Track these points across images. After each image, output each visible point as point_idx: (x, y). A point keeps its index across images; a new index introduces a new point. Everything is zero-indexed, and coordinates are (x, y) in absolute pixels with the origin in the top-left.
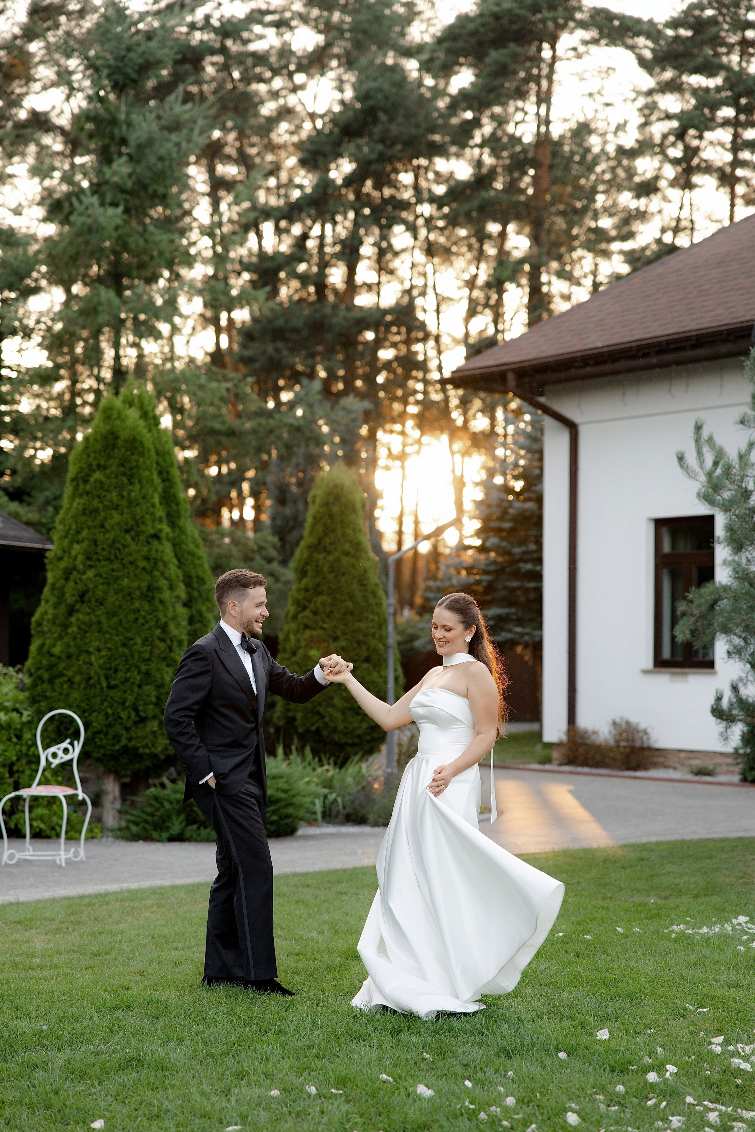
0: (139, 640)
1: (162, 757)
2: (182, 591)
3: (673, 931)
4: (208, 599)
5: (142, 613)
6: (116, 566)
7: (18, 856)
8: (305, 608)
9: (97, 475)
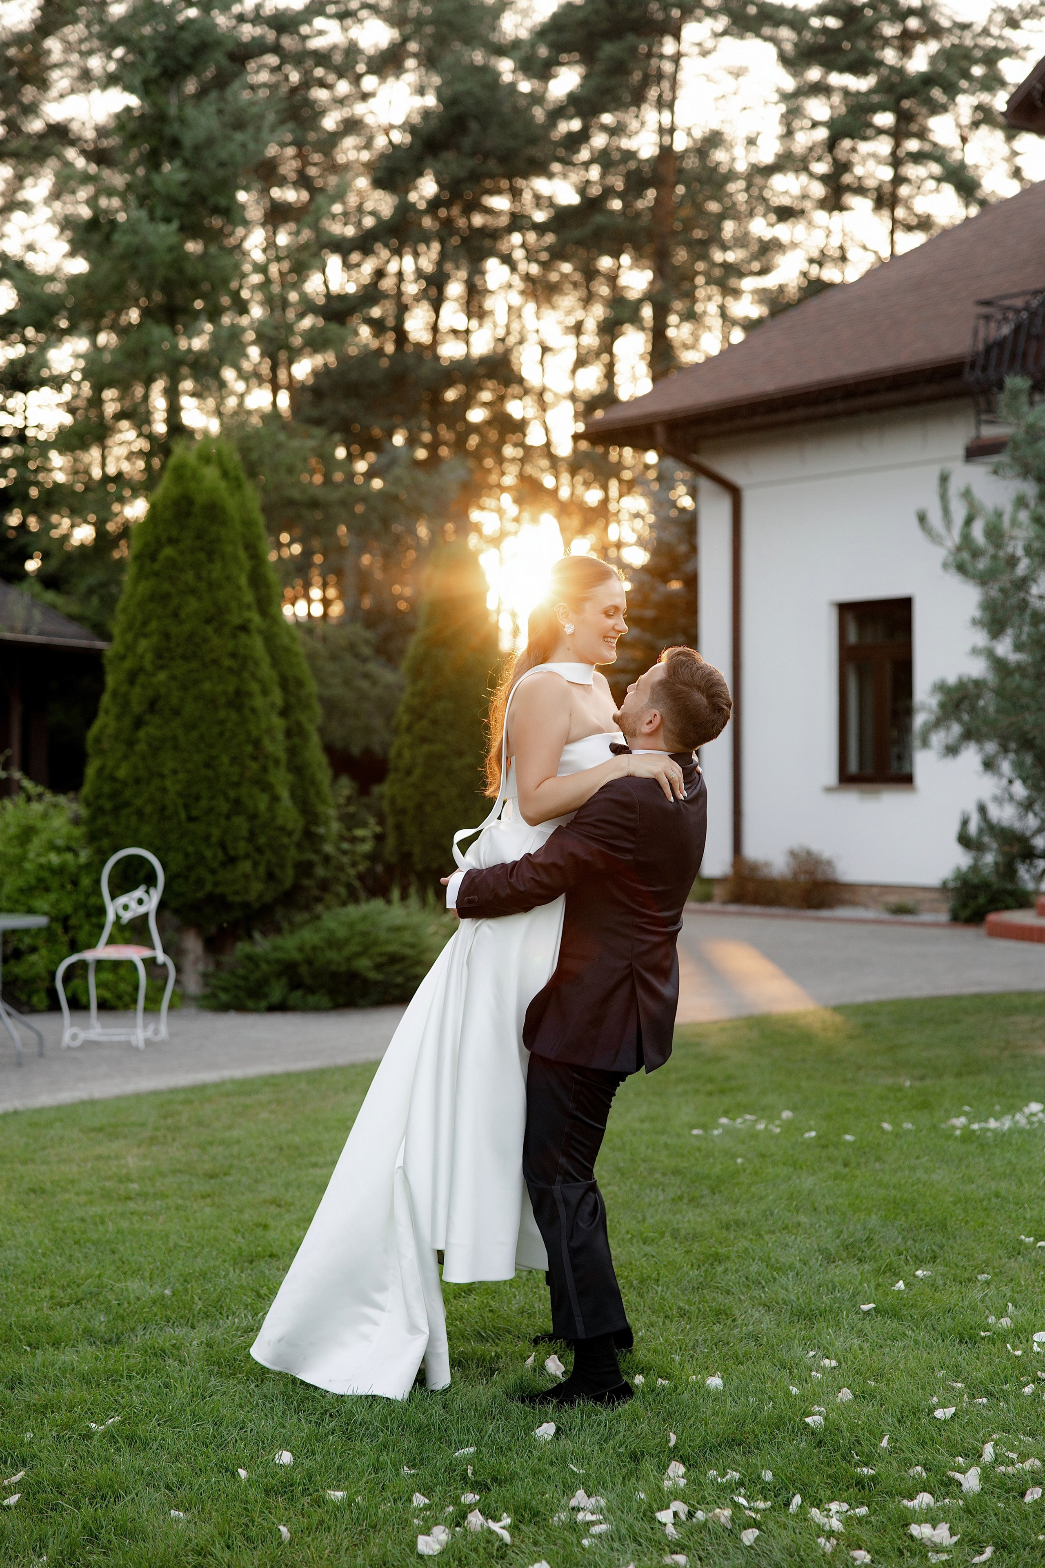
0: (225, 759)
1: (256, 906)
2: (277, 697)
3: (954, 1128)
4: (307, 707)
5: (229, 725)
6: (194, 665)
7: (83, 1035)
8: (421, 717)
9: (168, 551)
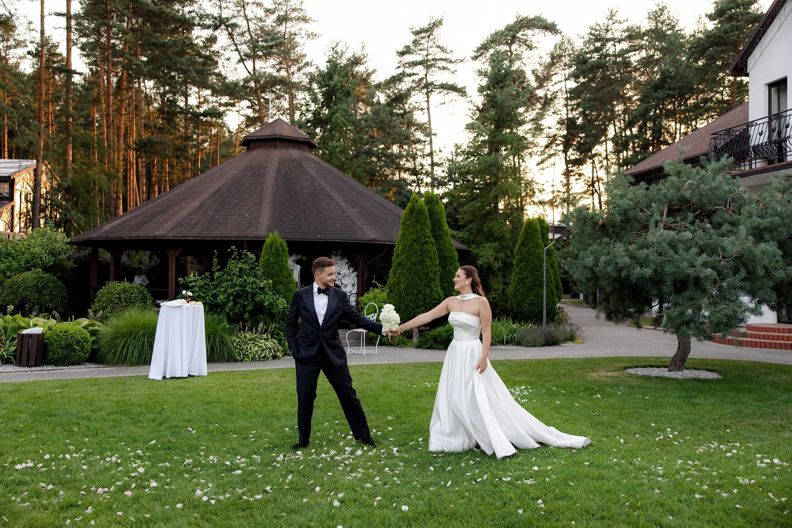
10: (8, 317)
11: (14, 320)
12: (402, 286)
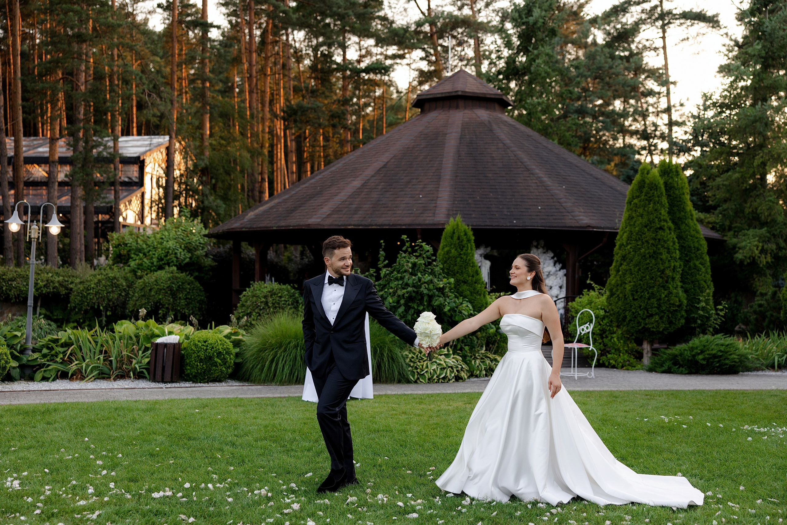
0: (648, 278)
2: (677, 254)
5: (651, 265)
6: (639, 243)
10: (140, 323)
11: (147, 326)
12: (628, 287)
